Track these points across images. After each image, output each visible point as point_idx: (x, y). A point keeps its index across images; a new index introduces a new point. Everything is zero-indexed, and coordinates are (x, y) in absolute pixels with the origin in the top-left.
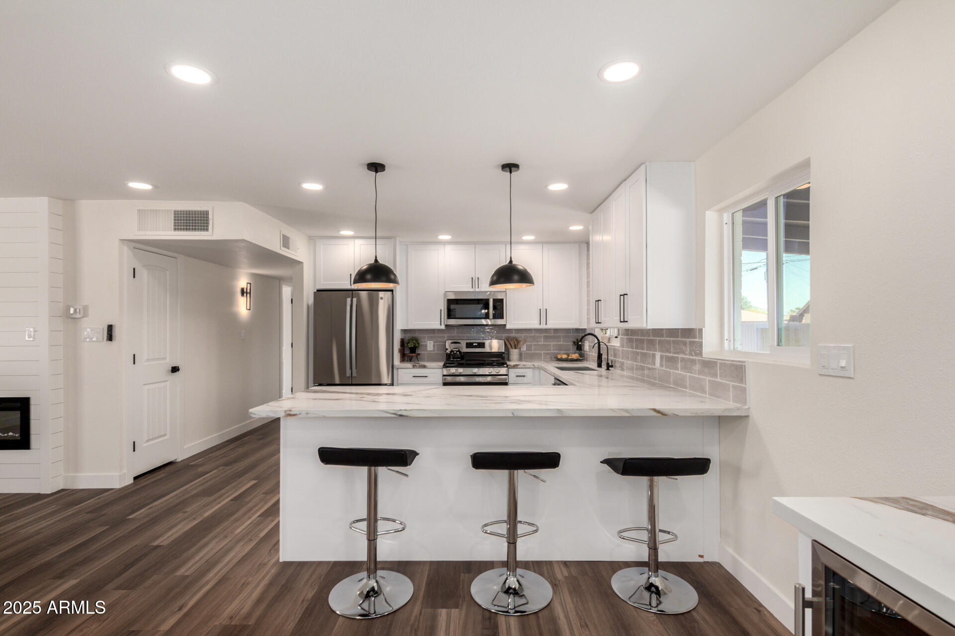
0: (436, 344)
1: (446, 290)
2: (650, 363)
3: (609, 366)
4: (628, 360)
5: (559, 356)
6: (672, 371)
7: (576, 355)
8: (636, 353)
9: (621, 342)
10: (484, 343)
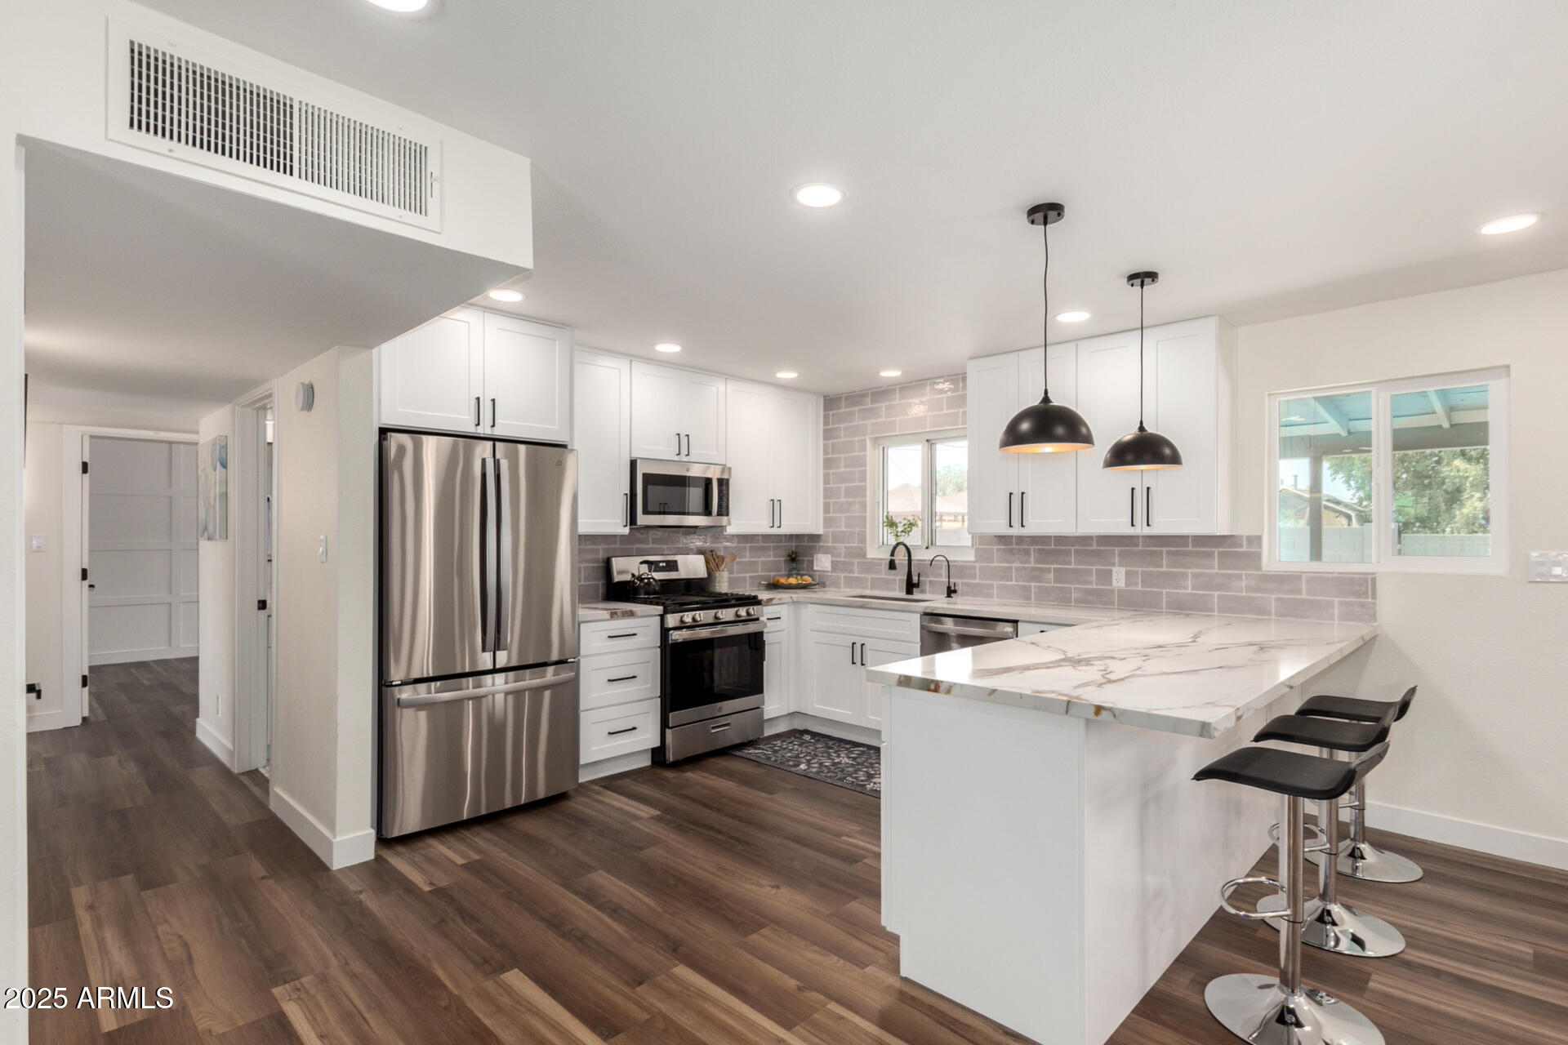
0: (583, 565)
1: (635, 455)
2: (1091, 583)
3: (951, 592)
4: (1007, 581)
5: (783, 581)
6: (1164, 591)
7: (806, 577)
8: (1038, 569)
9: (981, 555)
10: (676, 561)
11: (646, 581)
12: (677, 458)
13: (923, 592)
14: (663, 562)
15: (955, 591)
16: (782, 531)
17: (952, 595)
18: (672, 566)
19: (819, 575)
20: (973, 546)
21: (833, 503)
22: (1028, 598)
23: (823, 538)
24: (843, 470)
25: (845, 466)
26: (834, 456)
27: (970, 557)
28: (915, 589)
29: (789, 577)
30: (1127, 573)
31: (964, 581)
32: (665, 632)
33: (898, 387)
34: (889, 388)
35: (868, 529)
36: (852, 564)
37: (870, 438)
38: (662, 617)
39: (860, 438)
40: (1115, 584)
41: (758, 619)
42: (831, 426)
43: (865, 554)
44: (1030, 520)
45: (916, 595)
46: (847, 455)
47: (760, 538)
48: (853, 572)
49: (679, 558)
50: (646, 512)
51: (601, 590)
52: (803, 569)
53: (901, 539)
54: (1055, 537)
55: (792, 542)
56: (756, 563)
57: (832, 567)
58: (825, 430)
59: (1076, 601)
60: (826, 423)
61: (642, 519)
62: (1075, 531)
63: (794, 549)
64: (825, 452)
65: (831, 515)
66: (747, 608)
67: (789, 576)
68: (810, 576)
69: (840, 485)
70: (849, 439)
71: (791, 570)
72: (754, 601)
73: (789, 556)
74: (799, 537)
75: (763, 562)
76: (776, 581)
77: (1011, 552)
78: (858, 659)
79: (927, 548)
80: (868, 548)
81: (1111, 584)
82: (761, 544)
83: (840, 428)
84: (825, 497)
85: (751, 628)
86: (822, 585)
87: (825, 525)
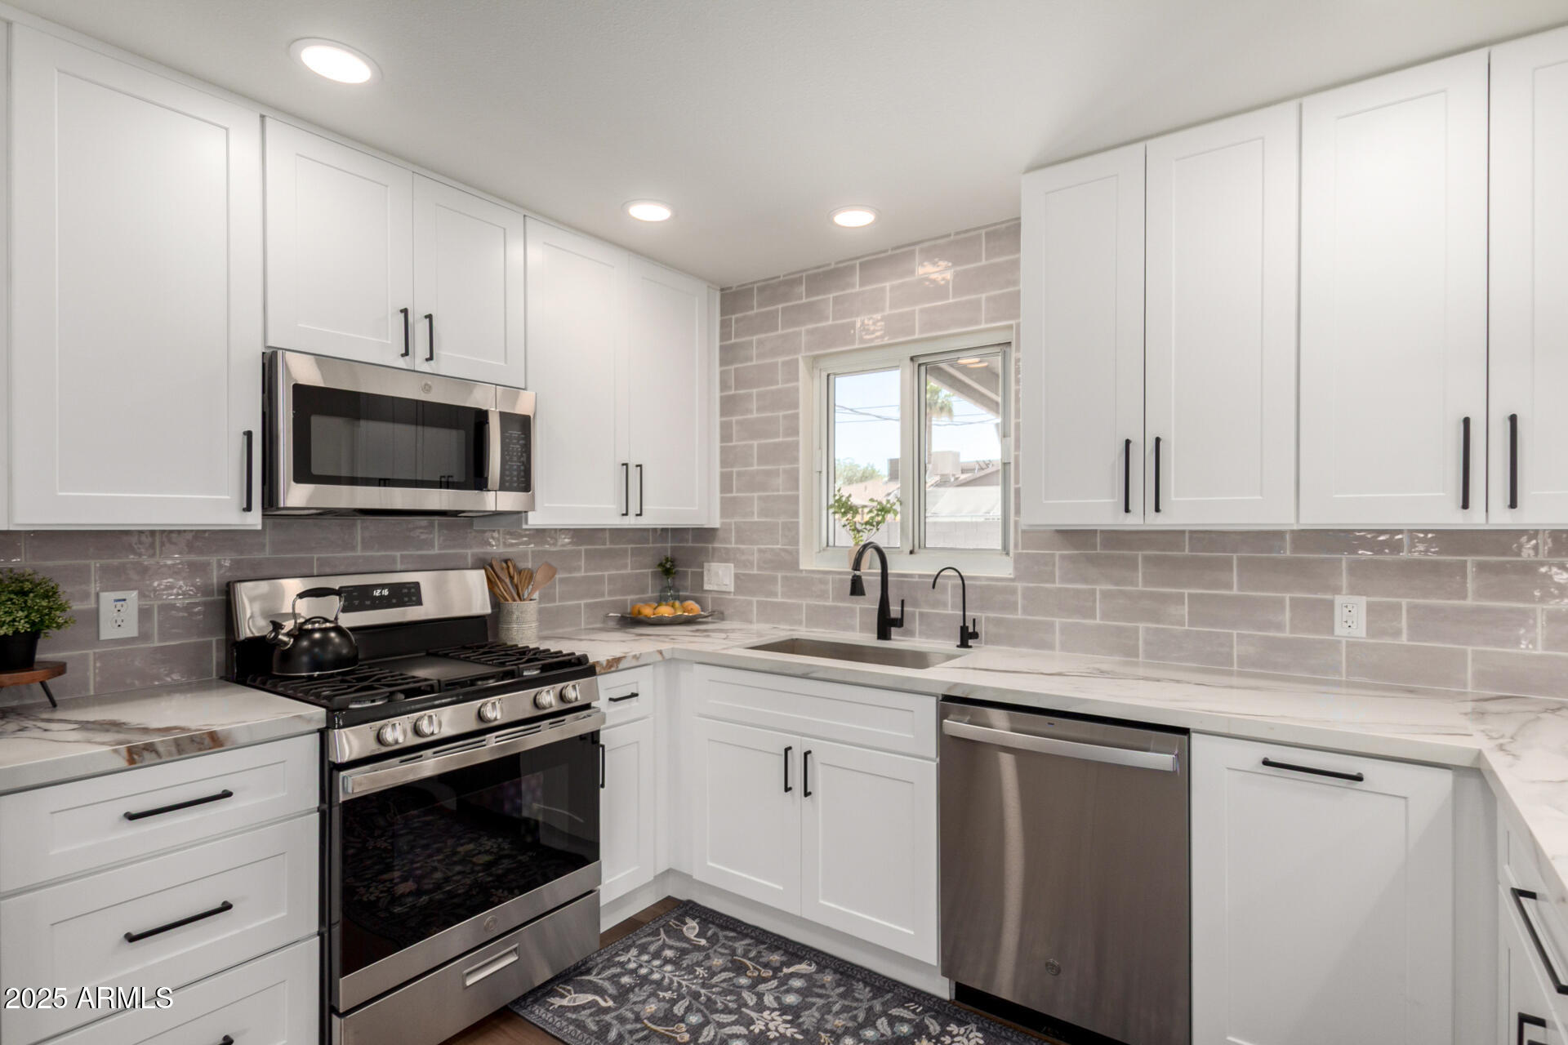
0: (159, 601)
1: (273, 342)
2: (1279, 627)
3: (967, 637)
4: (1085, 617)
5: (647, 611)
6: (1470, 649)
7: (691, 604)
8: (1152, 596)
9: (1028, 567)
10: (417, 585)
11: (317, 635)
12: (401, 363)
13: (911, 633)
14: (382, 586)
15: (975, 635)
16: (646, 522)
17: (971, 642)
18: (408, 594)
19: (714, 600)
20: (1005, 549)
21: (739, 474)
22: (1130, 651)
23: (720, 534)
24: (755, 415)
25: (759, 410)
26: (742, 392)
27: (1003, 569)
28: (893, 629)
29: (659, 604)
30: (1371, 609)
31: (992, 615)
32: (329, 771)
33: (858, 262)
34: (841, 265)
35: (801, 520)
36: (774, 579)
37: (803, 357)
38: (323, 734)
39: (787, 358)
40: (1340, 630)
41: (587, 707)
42: (733, 341)
43: (797, 563)
44: (1173, 499)
45: (898, 641)
46: (762, 389)
47: (607, 535)
48: (775, 595)
49: (423, 578)
50: (303, 474)
51: (216, 657)
52: (686, 589)
53: (865, 538)
54: (1191, 532)
55: (667, 542)
56: (600, 579)
57: (737, 587)
58: (722, 348)
59: (1243, 661)
60: (725, 335)
61: (296, 495)
62: (1293, 520)
63: (669, 554)
64: (724, 385)
65: (734, 494)
66: (559, 686)
67: (661, 600)
68: (697, 601)
69: (751, 442)
70: (768, 361)
71: (664, 589)
72: (578, 667)
73: (661, 565)
74: (677, 533)
75: (611, 579)
76: (636, 611)
77: (1092, 561)
78: (796, 781)
79: (912, 552)
80: (801, 551)
81: (1331, 630)
82: (608, 546)
83: (751, 343)
84: (724, 463)
85: (574, 727)
86: (720, 616)
87: (724, 512)
